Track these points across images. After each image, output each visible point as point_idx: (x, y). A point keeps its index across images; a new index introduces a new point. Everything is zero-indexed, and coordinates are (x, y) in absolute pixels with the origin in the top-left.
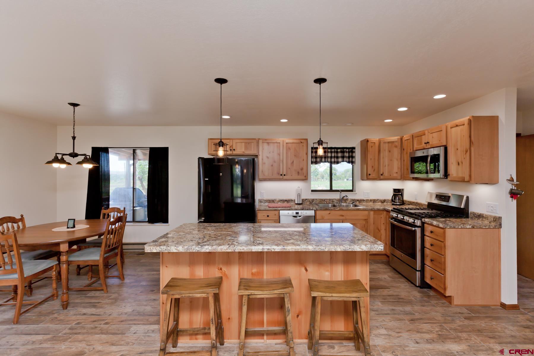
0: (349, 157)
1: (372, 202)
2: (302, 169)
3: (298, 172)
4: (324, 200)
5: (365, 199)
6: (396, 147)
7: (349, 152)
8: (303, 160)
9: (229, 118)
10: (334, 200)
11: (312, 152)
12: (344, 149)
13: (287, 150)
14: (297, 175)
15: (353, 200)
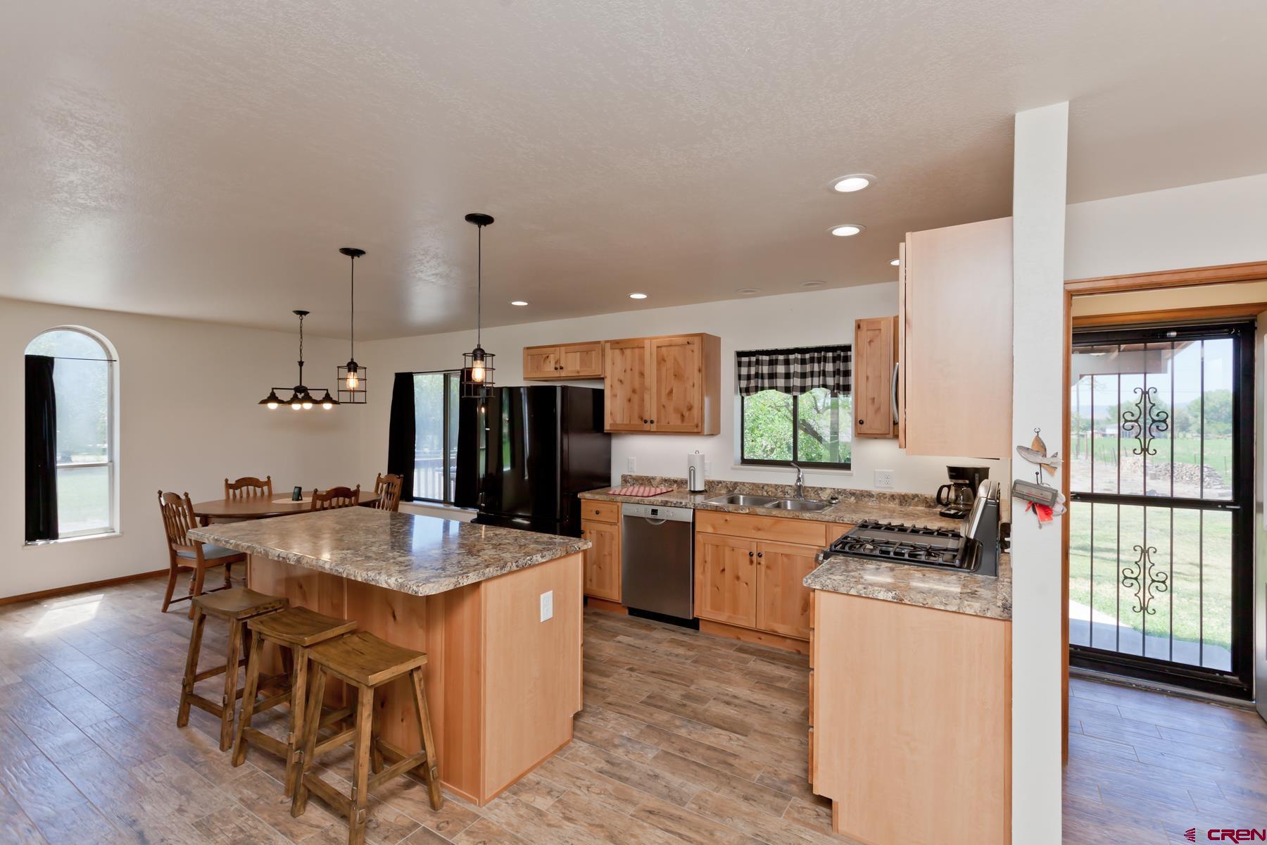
0: (836, 373)
1: (897, 501)
2: (690, 408)
3: (682, 415)
4: (763, 488)
5: (874, 489)
7: (835, 360)
8: (694, 386)
9: (525, 306)
10: (787, 488)
11: (740, 364)
12: (821, 352)
13: (659, 363)
14: (679, 422)
15: (840, 492)
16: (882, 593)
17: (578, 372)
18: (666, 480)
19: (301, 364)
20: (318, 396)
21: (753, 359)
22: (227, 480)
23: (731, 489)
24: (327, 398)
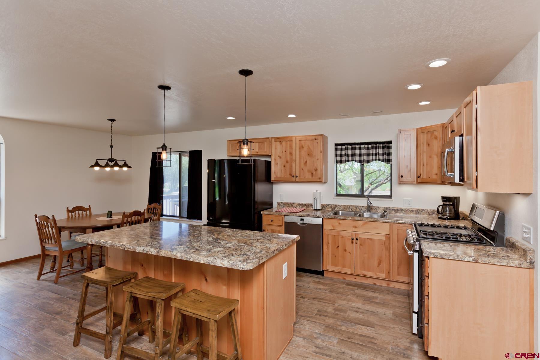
0: (383, 154)
1: (414, 212)
2: (316, 170)
3: (312, 174)
4: (349, 207)
5: (403, 207)
6: (436, 138)
7: (383, 148)
8: (318, 159)
9: (234, 119)
10: (361, 207)
11: (336, 149)
12: (377, 144)
13: (300, 149)
14: (310, 177)
15: (387, 209)
16: (467, 258)
17: (257, 152)
18: (300, 204)
19: (112, 147)
20: (121, 163)
21: (344, 147)
22: (68, 208)
23: (334, 208)
24: (125, 165)
